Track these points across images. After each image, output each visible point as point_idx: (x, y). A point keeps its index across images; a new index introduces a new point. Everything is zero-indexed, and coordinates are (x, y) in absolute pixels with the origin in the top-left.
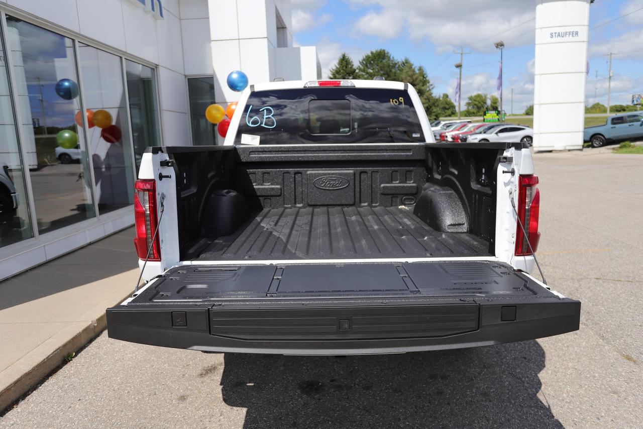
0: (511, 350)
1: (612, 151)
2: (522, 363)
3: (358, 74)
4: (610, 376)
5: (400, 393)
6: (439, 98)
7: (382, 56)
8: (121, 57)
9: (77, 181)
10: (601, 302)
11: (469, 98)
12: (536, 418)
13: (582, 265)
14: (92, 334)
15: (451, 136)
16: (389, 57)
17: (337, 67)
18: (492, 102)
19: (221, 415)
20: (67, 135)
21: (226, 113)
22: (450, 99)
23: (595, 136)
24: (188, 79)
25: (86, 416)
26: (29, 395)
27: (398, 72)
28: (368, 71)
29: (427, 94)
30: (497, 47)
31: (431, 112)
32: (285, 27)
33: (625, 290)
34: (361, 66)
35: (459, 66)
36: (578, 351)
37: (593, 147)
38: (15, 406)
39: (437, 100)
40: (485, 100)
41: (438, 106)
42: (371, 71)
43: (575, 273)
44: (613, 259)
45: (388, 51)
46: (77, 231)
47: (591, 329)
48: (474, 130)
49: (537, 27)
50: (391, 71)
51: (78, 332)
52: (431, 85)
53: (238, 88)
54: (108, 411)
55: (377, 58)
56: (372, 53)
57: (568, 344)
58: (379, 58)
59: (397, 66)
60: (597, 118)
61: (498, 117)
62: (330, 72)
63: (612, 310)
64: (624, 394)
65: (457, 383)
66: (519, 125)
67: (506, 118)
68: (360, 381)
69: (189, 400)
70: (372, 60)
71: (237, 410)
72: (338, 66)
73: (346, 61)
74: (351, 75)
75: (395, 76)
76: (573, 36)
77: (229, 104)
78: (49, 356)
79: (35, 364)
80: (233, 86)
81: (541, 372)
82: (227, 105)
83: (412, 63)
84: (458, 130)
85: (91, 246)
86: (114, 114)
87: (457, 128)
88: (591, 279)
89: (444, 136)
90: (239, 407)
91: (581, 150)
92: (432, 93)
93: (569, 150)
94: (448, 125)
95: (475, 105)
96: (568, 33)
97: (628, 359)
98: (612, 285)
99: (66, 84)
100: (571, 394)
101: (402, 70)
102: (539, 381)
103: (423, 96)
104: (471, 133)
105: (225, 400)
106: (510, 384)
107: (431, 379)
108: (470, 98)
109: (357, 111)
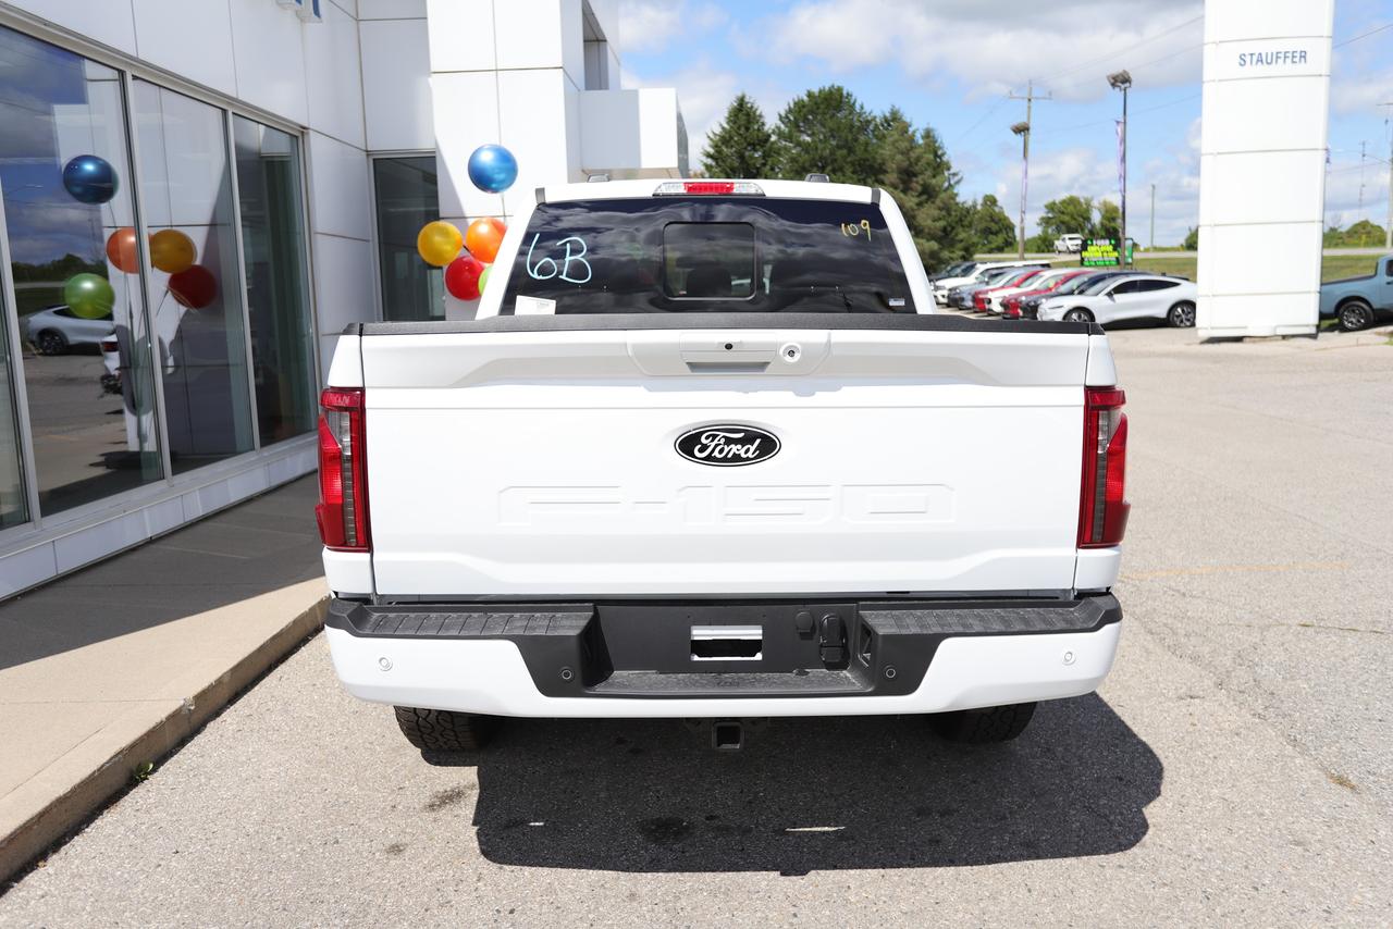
0: (1093, 764)
1: (1387, 339)
2: (1112, 788)
3: (775, 146)
4: (1296, 814)
5: (851, 842)
6: (974, 206)
7: (834, 103)
8: (224, 112)
9: (102, 396)
10: (1303, 673)
11: (1046, 206)
12: (1128, 887)
13: (1275, 598)
14: (185, 728)
15: (1000, 300)
16: (852, 106)
17: (723, 128)
18: (1103, 217)
19: (479, 880)
20: (88, 285)
21: (465, 243)
22: (1001, 208)
23: (1347, 303)
24: (374, 160)
25: (196, 881)
26: (66, 843)
27: (875, 141)
28: (801, 139)
29: (943, 195)
30: (1113, 85)
31: (953, 239)
32: (600, 38)
33: (1363, 649)
34: (782, 126)
35: (1022, 130)
36: (1236, 767)
37: (1344, 329)
38: (40, 864)
39: (968, 211)
40: (1088, 210)
41: (970, 226)
42: (808, 139)
43: (1257, 612)
44: (1347, 585)
45: (850, 90)
46: (125, 512)
47: (1273, 725)
48: (1057, 284)
49: (1206, 40)
50: (856, 140)
51: (158, 720)
52: (954, 175)
53: (494, 186)
54: (240, 872)
55: (822, 106)
56: (810, 95)
57: (1215, 754)
58: (827, 107)
59: (871, 127)
60: (1359, 259)
61: (1116, 254)
62: (708, 141)
63: (1324, 688)
64: (1318, 845)
65: (973, 824)
66: (1164, 274)
67: (1137, 256)
68: (768, 819)
69: (408, 853)
70: (811, 112)
71: (513, 871)
72: (726, 126)
73: (748, 115)
74: (758, 147)
75: (866, 150)
76: (1293, 62)
77: (471, 222)
78: (103, 766)
79: (77, 781)
80: (482, 180)
81: (1151, 805)
82: (467, 224)
83: (908, 120)
84: (1018, 286)
85: (153, 546)
86: (198, 238)
87: (1016, 280)
88: (1290, 627)
89: (983, 300)
90: (515, 864)
91: (1313, 336)
92: (956, 195)
93: (1284, 337)
94: (995, 272)
95: (1063, 223)
96: (1282, 55)
97: (1341, 784)
98: (1335, 639)
99: (89, 167)
100: (1207, 845)
101: (884, 136)
102: (1145, 820)
103: (933, 202)
104: (1049, 293)
105: (485, 853)
106: (1082, 826)
107: (918, 816)
108: (1051, 207)
109: (770, 244)
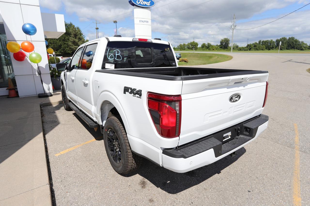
19: (177, 199)
29: (83, 39)
30: (114, 23)
35: (97, 29)
52: (84, 36)
76: (147, 23)
83: (74, 25)
96: (145, 21)
